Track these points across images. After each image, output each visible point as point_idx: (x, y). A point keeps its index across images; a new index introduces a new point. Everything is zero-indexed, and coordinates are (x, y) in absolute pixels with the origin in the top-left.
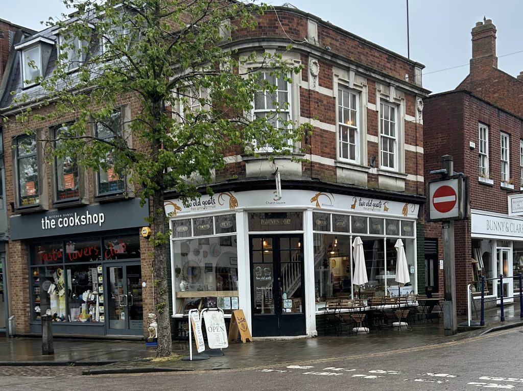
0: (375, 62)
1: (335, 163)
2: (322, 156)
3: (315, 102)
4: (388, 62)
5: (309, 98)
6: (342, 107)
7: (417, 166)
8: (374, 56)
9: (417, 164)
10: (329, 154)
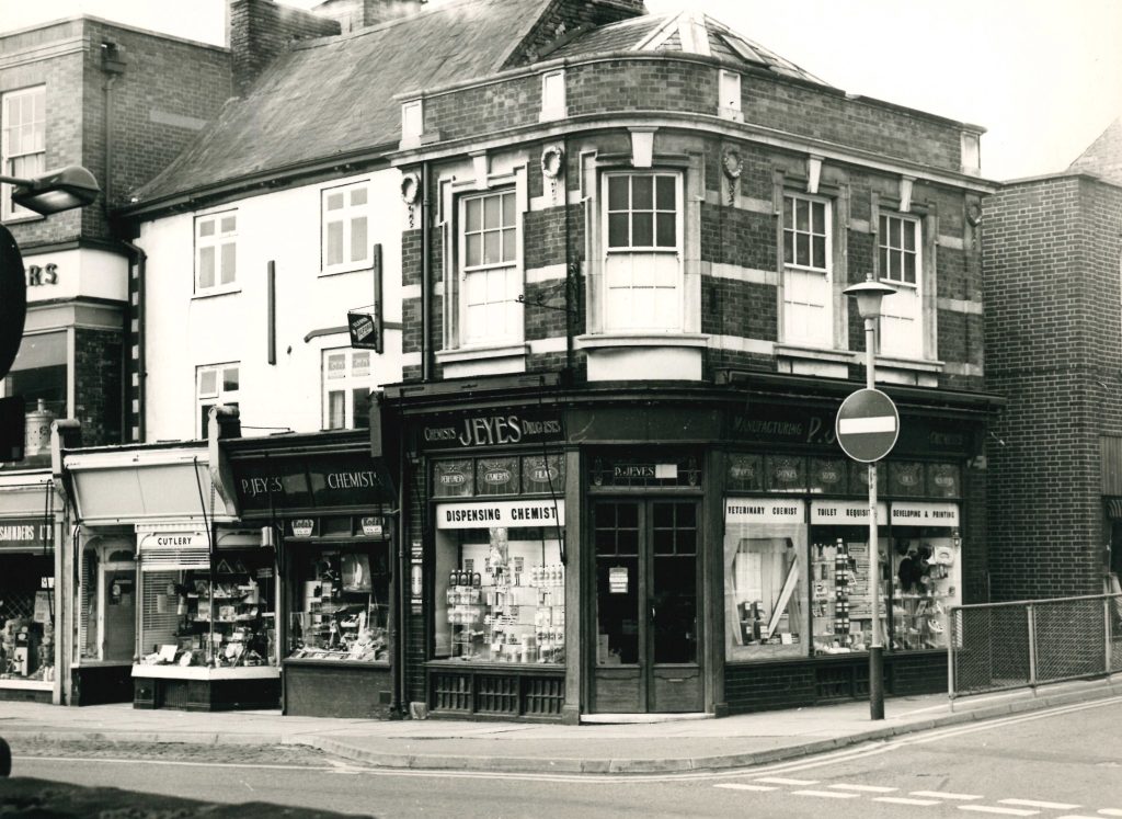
0: (867, 133)
1: (776, 348)
2: (747, 336)
3: (732, 230)
4: (898, 129)
5: (721, 222)
6: (792, 233)
7: (967, 344)
8: (867, 122)
9: (967, 338)
10: (761, 330)
